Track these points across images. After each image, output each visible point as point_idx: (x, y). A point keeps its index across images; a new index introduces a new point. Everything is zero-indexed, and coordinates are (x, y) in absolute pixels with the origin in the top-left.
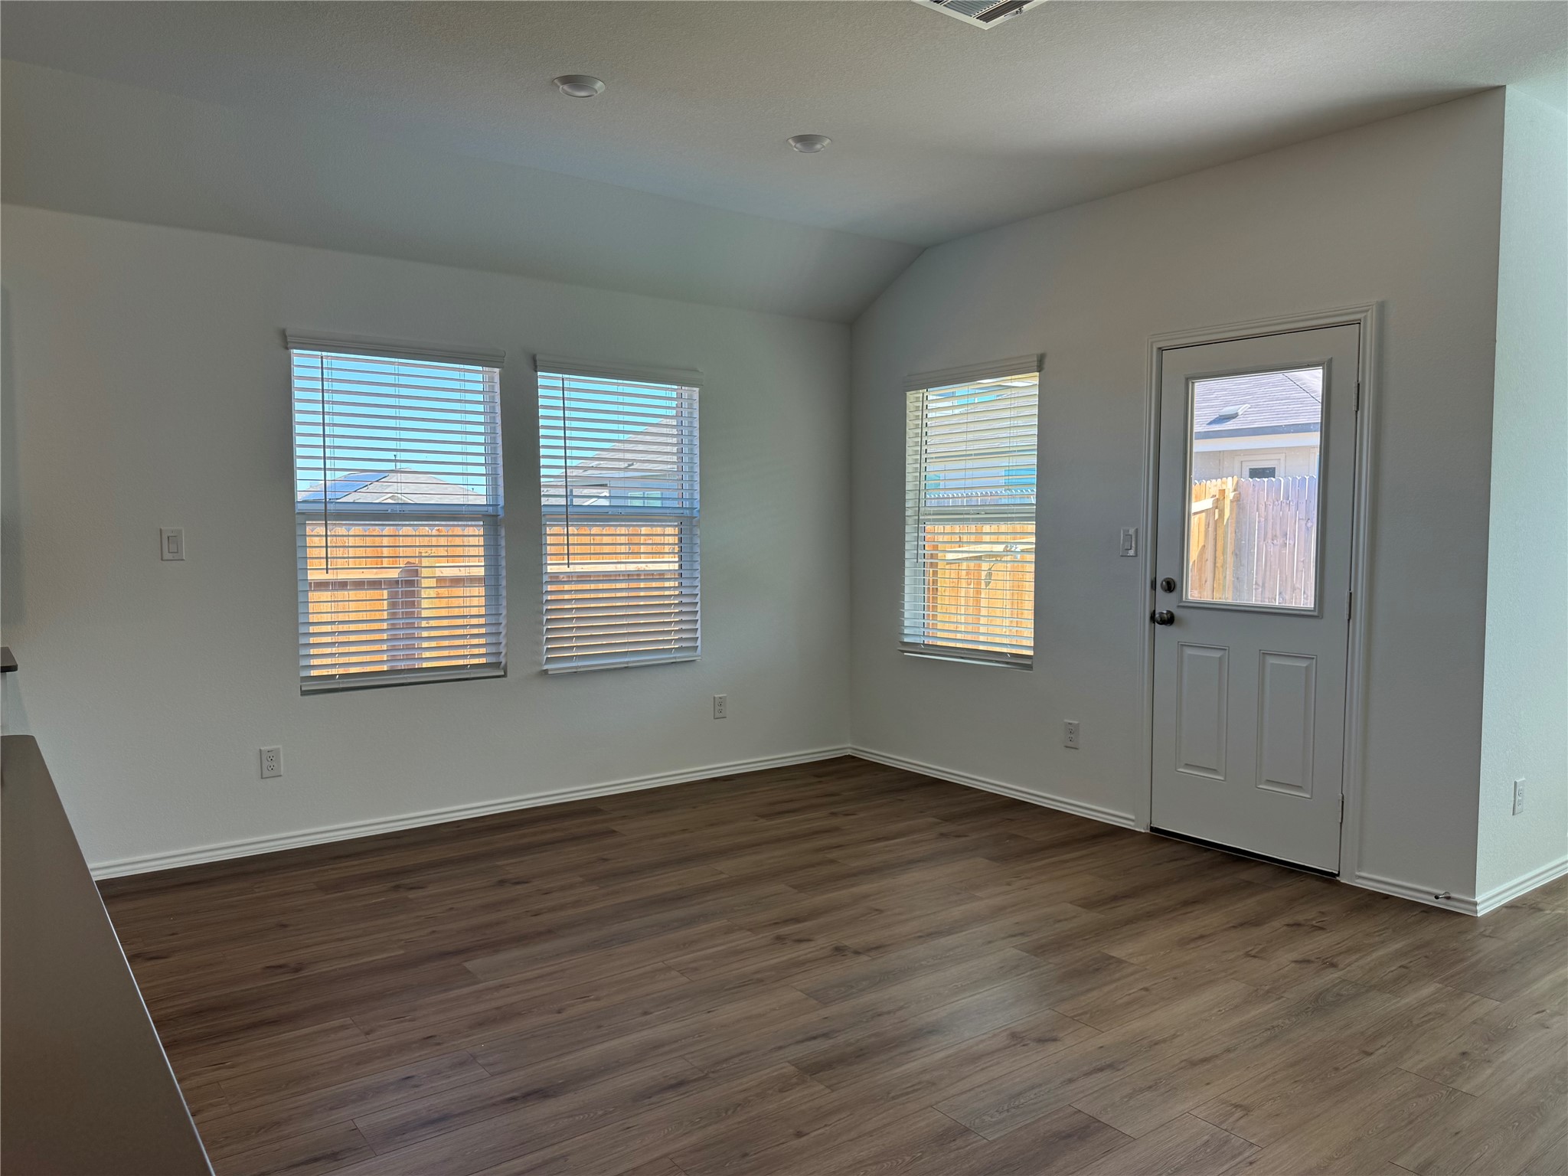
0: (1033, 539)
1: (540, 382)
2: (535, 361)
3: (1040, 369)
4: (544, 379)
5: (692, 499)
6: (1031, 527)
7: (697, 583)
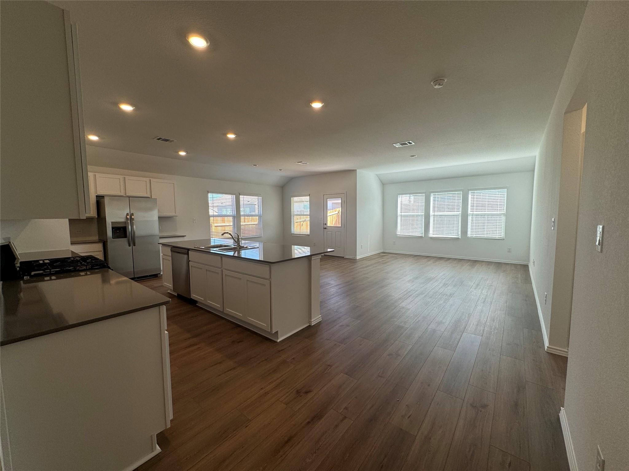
0: (309, 218)
1: (240, 197)
2: (240, 194)
3: (309, 196)
4: (241, 196)
5: (261, 214)
6: (309, 217)
7: (262, 225)
